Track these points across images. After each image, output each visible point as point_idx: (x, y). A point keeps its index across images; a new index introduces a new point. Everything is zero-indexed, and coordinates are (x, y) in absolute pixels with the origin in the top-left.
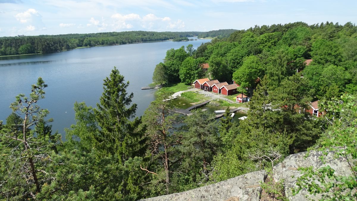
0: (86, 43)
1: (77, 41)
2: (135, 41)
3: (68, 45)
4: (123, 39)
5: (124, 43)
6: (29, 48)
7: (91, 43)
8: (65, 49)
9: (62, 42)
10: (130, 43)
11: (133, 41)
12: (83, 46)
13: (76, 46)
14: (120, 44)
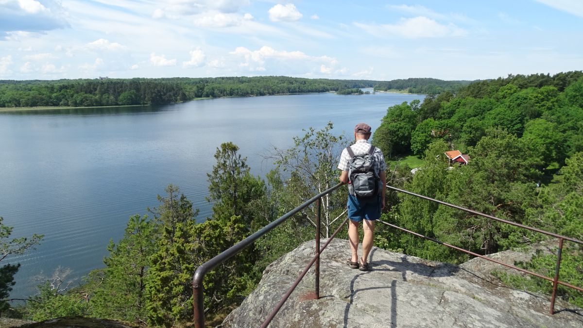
0: (207, 92)
1: (195, 89)
2: (278, 93)
3: (184, 95)
4: (261, 88)
5: (262, 94)
6: (133, 96)
7: (215, 92)
8: (181, 100)
9: (176, 89)
10: (270, 94)
11: (275, 92)
12: (203, 96)
13: (194, 96)
14: (257, 95)
